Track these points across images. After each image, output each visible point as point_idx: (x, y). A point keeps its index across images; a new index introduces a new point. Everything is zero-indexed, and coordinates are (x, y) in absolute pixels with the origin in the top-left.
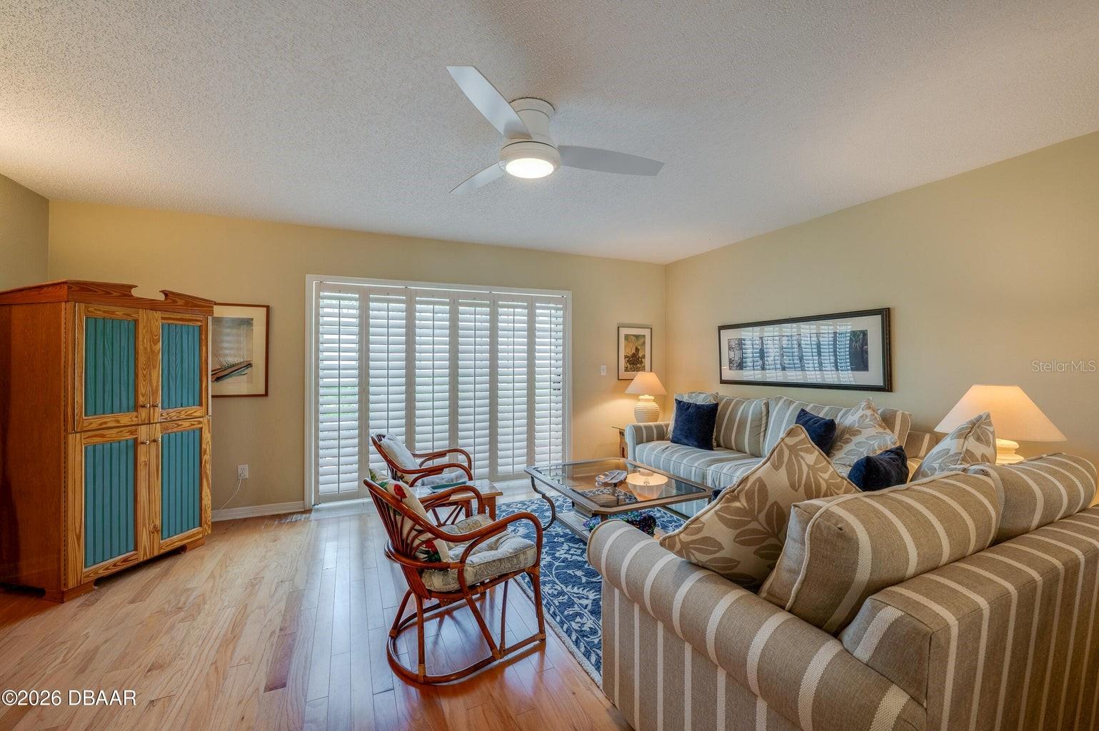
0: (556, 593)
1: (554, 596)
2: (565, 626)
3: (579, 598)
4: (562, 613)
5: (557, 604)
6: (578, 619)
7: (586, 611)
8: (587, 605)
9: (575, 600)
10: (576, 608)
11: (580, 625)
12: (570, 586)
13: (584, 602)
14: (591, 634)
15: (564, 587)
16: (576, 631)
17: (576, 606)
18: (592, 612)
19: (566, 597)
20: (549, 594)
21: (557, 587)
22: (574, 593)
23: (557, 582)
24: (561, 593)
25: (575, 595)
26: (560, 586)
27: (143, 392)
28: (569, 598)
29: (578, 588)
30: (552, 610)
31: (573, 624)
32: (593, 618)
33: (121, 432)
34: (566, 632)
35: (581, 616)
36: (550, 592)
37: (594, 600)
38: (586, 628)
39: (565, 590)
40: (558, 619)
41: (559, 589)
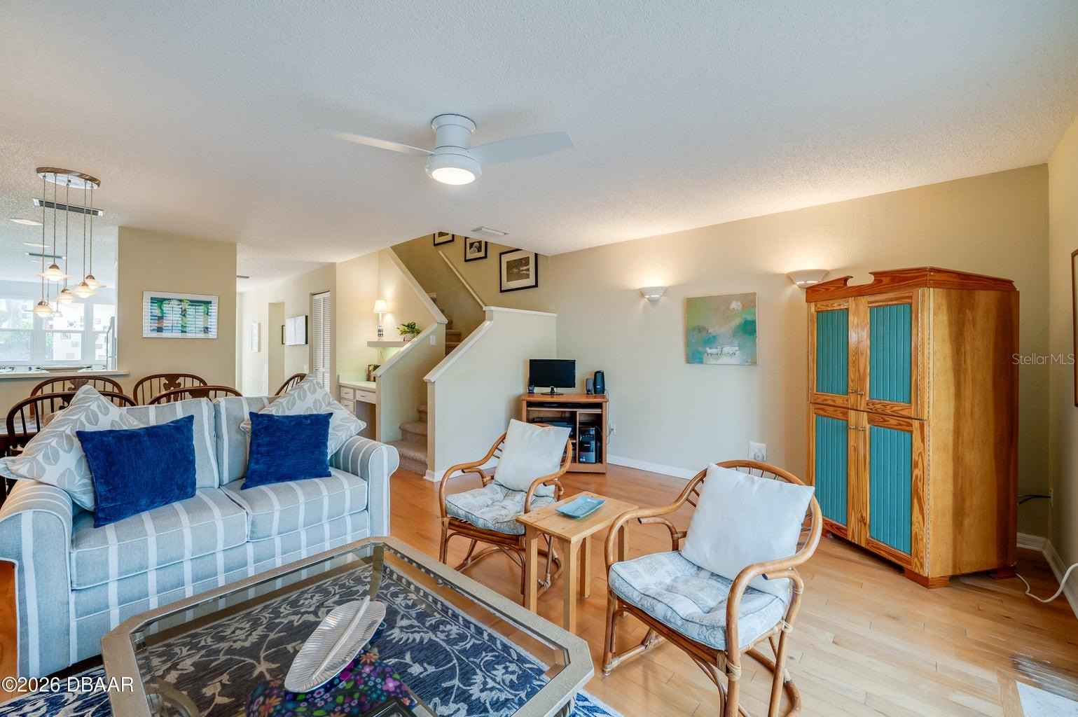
0: (442, 627)
1: (444, 623)
2: (422, 593)
3: (412, 626)
4: (427, 605)
5: (436, 614)
6: (410, 603)
7: (402, 613)
8: (402, 619)
9: (416, 623)
10: (413, 613)
11: (408, 598)
12: (426, 641)
13: (405, 623)
14: (397, 592)
15: (434, 638)
16: (411, 592)
17: (414, 615)
18: (396, 612)
19: (427, 624)
20: (448, 623)
21: (442, 636)
22: (419, 632)
23: (444, 644)
24: (434, 628)
25: (417, 629)
26: (439, 638)
27: (853, 378)
28: (423, 624)
29: (414, 640)
30: (439, 606)
31: (415, 598)
32: (395, 606)
33: (836, 411)
34: (420, 589)
35: (407, 607)
36: (449, 627)
37: (393, 628)
38: (402, 596)
39: (431, 633)
40: (430, 599)
41: (439, 633)
